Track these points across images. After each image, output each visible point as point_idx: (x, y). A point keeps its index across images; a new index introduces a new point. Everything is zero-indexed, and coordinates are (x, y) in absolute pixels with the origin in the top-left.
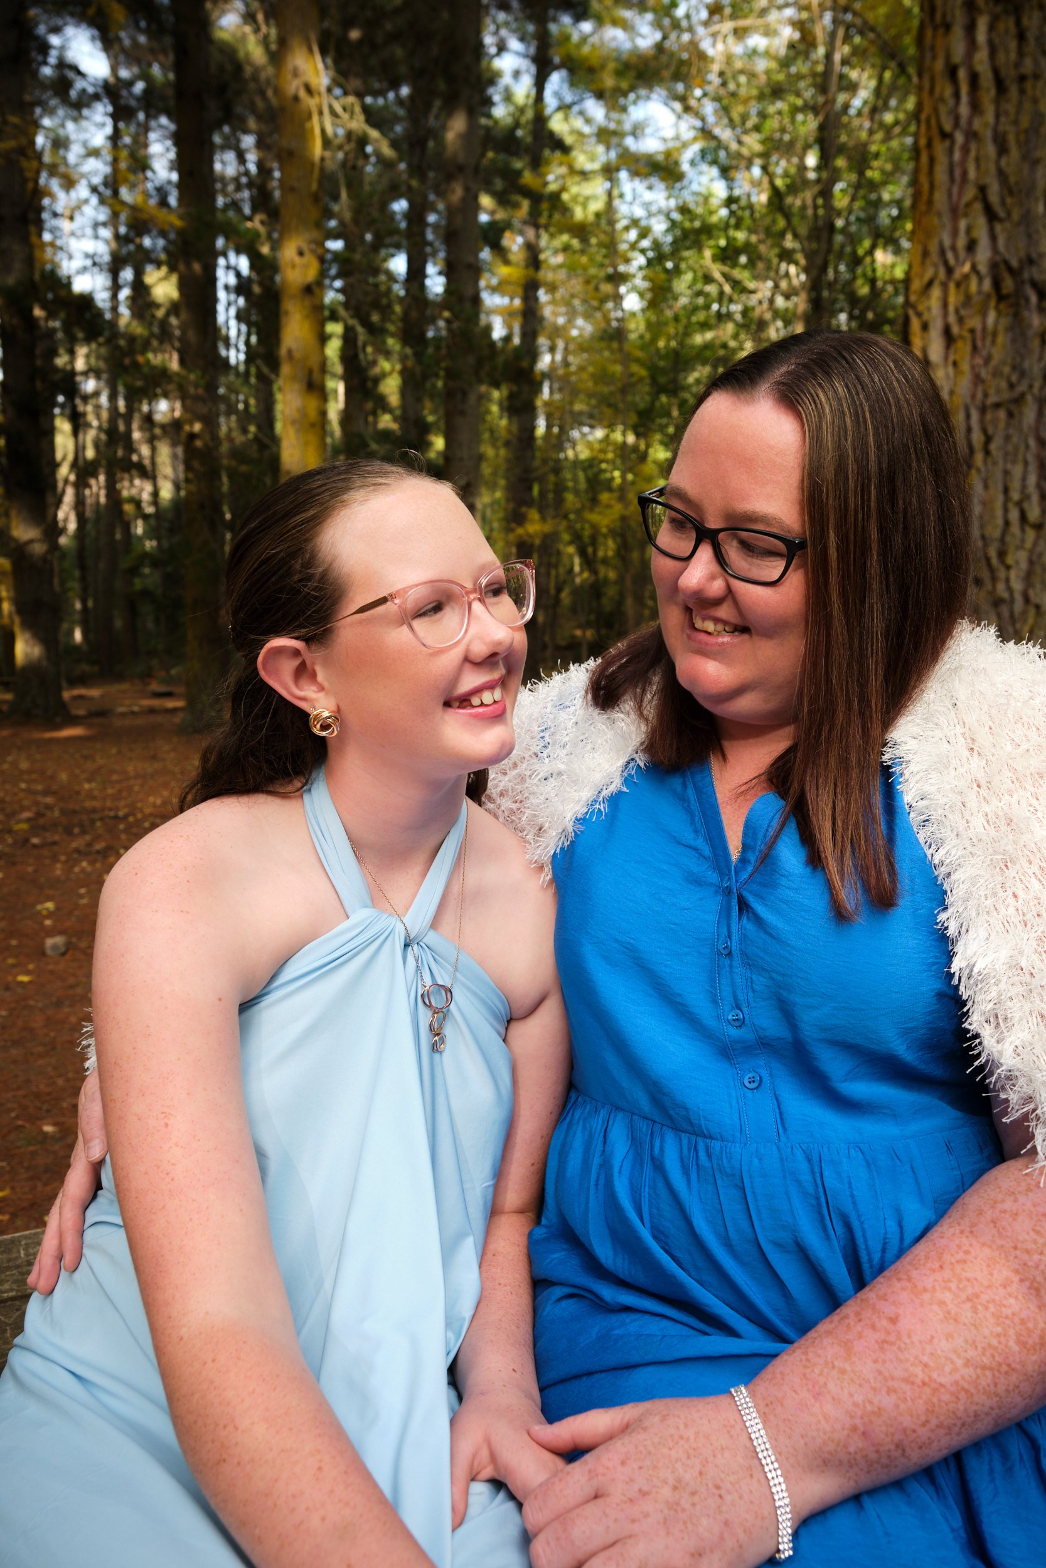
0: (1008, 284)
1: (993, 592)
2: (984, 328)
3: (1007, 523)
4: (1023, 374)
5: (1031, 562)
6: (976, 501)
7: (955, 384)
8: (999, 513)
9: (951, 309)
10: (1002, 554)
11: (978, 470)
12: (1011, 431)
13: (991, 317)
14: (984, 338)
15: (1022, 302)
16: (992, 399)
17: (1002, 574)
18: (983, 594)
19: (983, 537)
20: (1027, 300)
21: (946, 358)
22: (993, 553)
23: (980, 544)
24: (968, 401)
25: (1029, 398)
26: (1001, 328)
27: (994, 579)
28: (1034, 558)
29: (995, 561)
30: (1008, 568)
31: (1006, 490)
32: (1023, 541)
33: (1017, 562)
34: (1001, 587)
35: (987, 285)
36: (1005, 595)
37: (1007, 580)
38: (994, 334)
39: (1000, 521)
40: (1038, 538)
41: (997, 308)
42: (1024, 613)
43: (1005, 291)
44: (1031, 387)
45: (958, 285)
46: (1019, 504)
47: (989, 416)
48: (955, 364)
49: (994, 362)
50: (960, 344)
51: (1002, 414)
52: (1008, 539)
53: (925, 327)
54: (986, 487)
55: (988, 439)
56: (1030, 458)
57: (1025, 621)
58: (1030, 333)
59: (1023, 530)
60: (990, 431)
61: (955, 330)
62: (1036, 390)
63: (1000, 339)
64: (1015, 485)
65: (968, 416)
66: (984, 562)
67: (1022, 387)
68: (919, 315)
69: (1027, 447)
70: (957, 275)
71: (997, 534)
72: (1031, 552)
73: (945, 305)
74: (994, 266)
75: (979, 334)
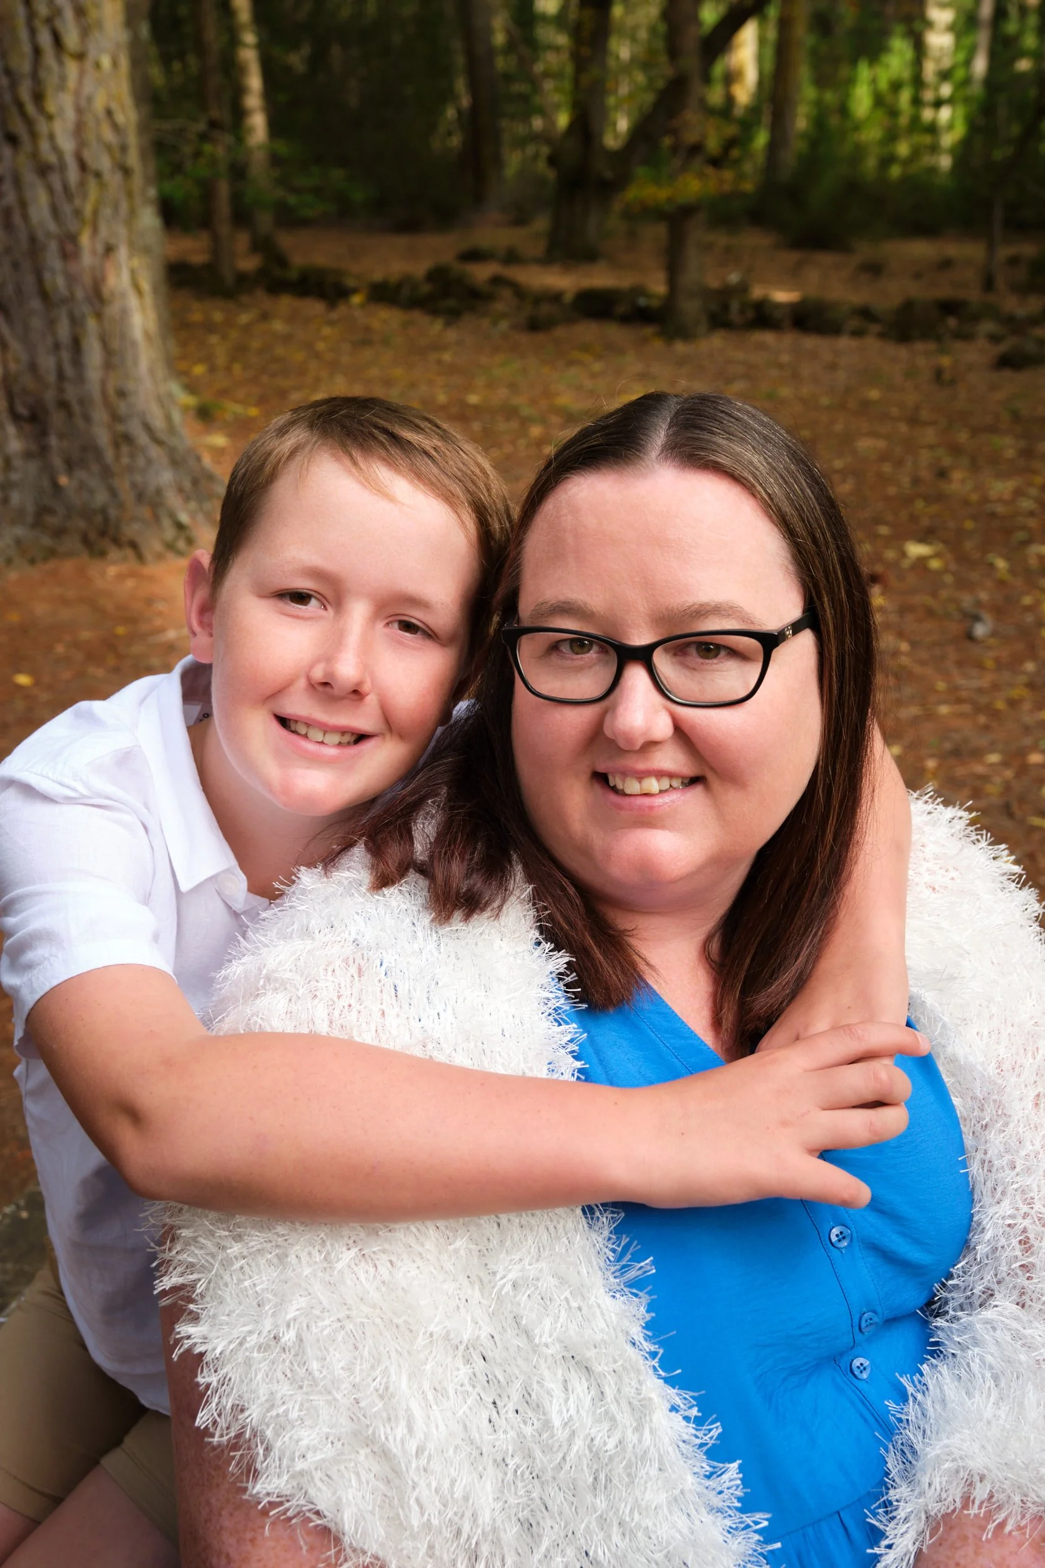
1: (35, 155)
3: (37, 51)
5: (79, 110)
8: (24, 34)
10: (39, 97)
17: (42, 126)
18: (22, 158)
19: (8, 72)
22: (25, 94)
23: (5, 81)
27: (34, 135)
28: (83, 103)
29: (30, 108)
31: (28, 1)
32: (63, 78)
33: (62, 110)
34: (44, 146)
36: (52, 159)
37: (52, 137)
39: (27, 48)
40: (82, 73)
42: (82, 184)
46: (49, 21)
52: (43, 74)
57: (85, 196)
59: (61, 62)
66: (13, 109)
71: (26, 67)
72: (77, 93)
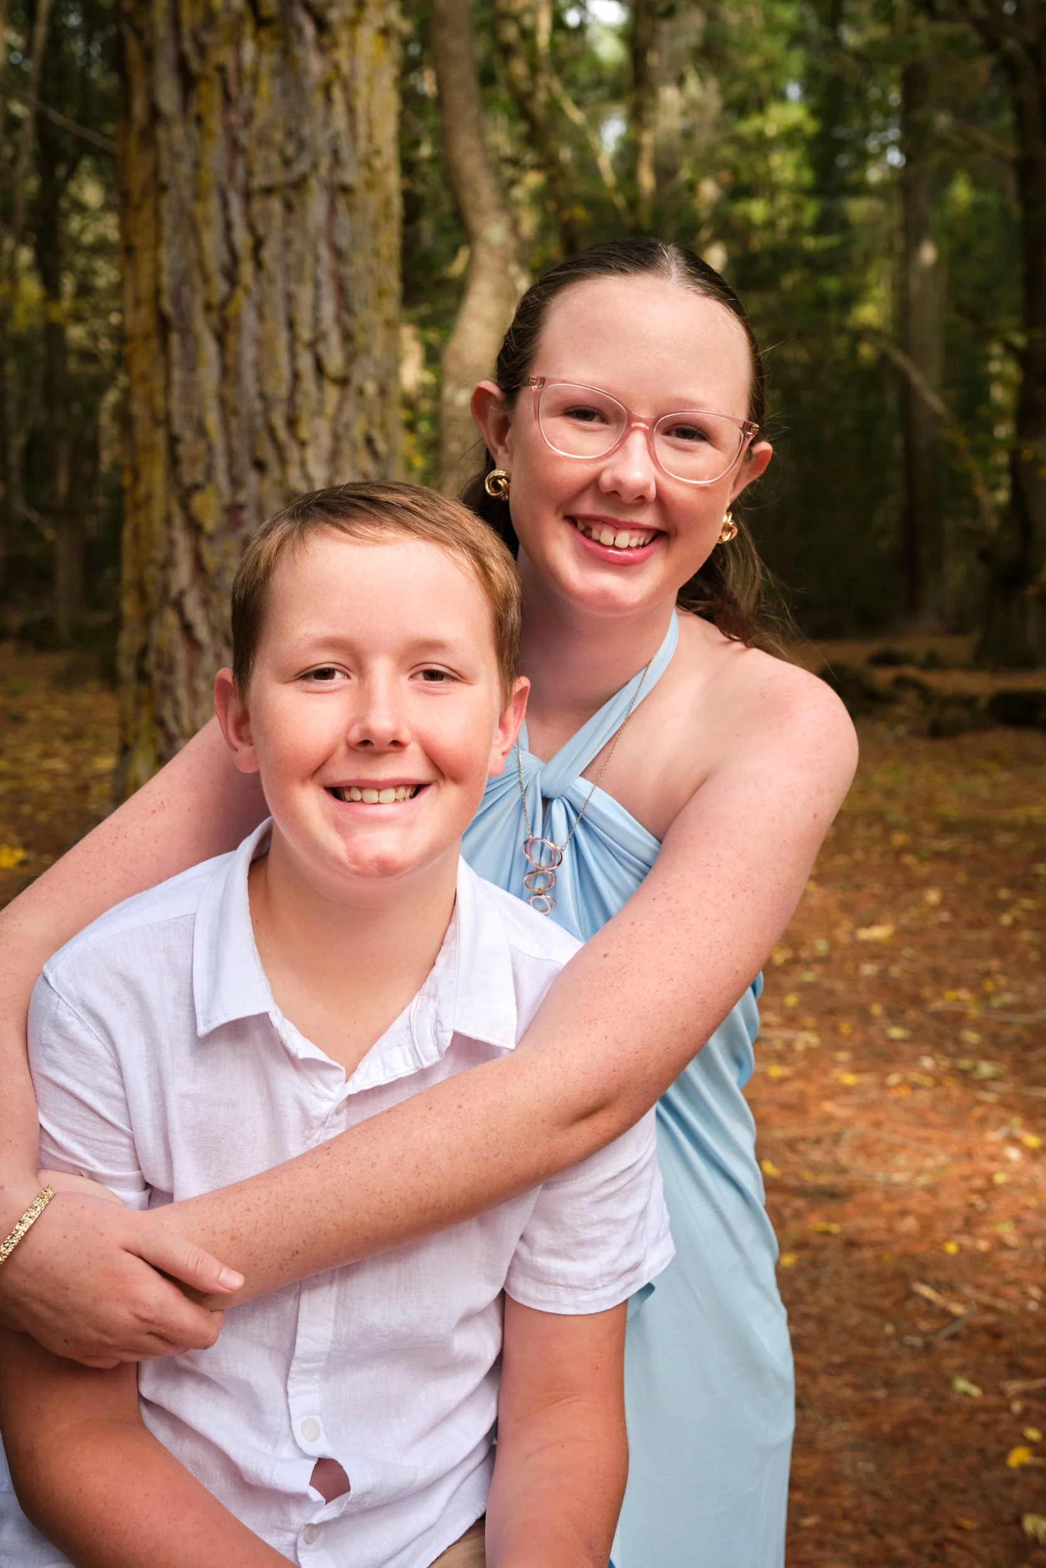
0: (270, 4)
1: (282, 482)
2: (239, 68)
3: (296, 376)
4: (302, 146)
5: (335, 436)
6: (247, 337)
7: (201, 151)
8: (283, 358)
9: (186, 30)
10: (292, 423)
11: (247, 291)
12: (291, 233)
13: (249, 49)
14: (240, 81)
15: (293, 32)
16: (257, 183)
17: (293, 453)
18: (268, 485)
19: (262, 396)
20: (300, 30)
21: (186, 110)
22: (278, 420)
23: (258, 405)
24: (224, 178)
25: (314, 181)
26: (264, 69)
27: (283, 461)
28: (341, 429)
29: (282, 433)
30: (303, 444)
31: (291, 325)
32: (321, 403)
33: (316, 436)
34: (294, 473)
36: (301, 487)
37: (303, 465)
38: (256, 79)
39: (285, 372)
40: (342, 399)
41: (256, 36)
43: (265, 14)
44: (315, 166)
46: (311, 346)
47: (257, 206)
48: (198, 119)
49: (258, 123)
50: (203, 88)
51: (276, 205)
52: (300, 399)
53: (148, 54)
54: (261, 317)
55: (258, 243)
56: (323, 276)
58: (309, 83)
59: (320, 387)
60: (261, 229)
61: (195, 64)
62: (323, 172)
63: (265, 87)
64: (304, 316)
65: (225, 204)
66: (264, 436)
67: (302, 166)
69: (317, 259)
71: (283, 390)
72: (334, 420)
75: (231, 76)
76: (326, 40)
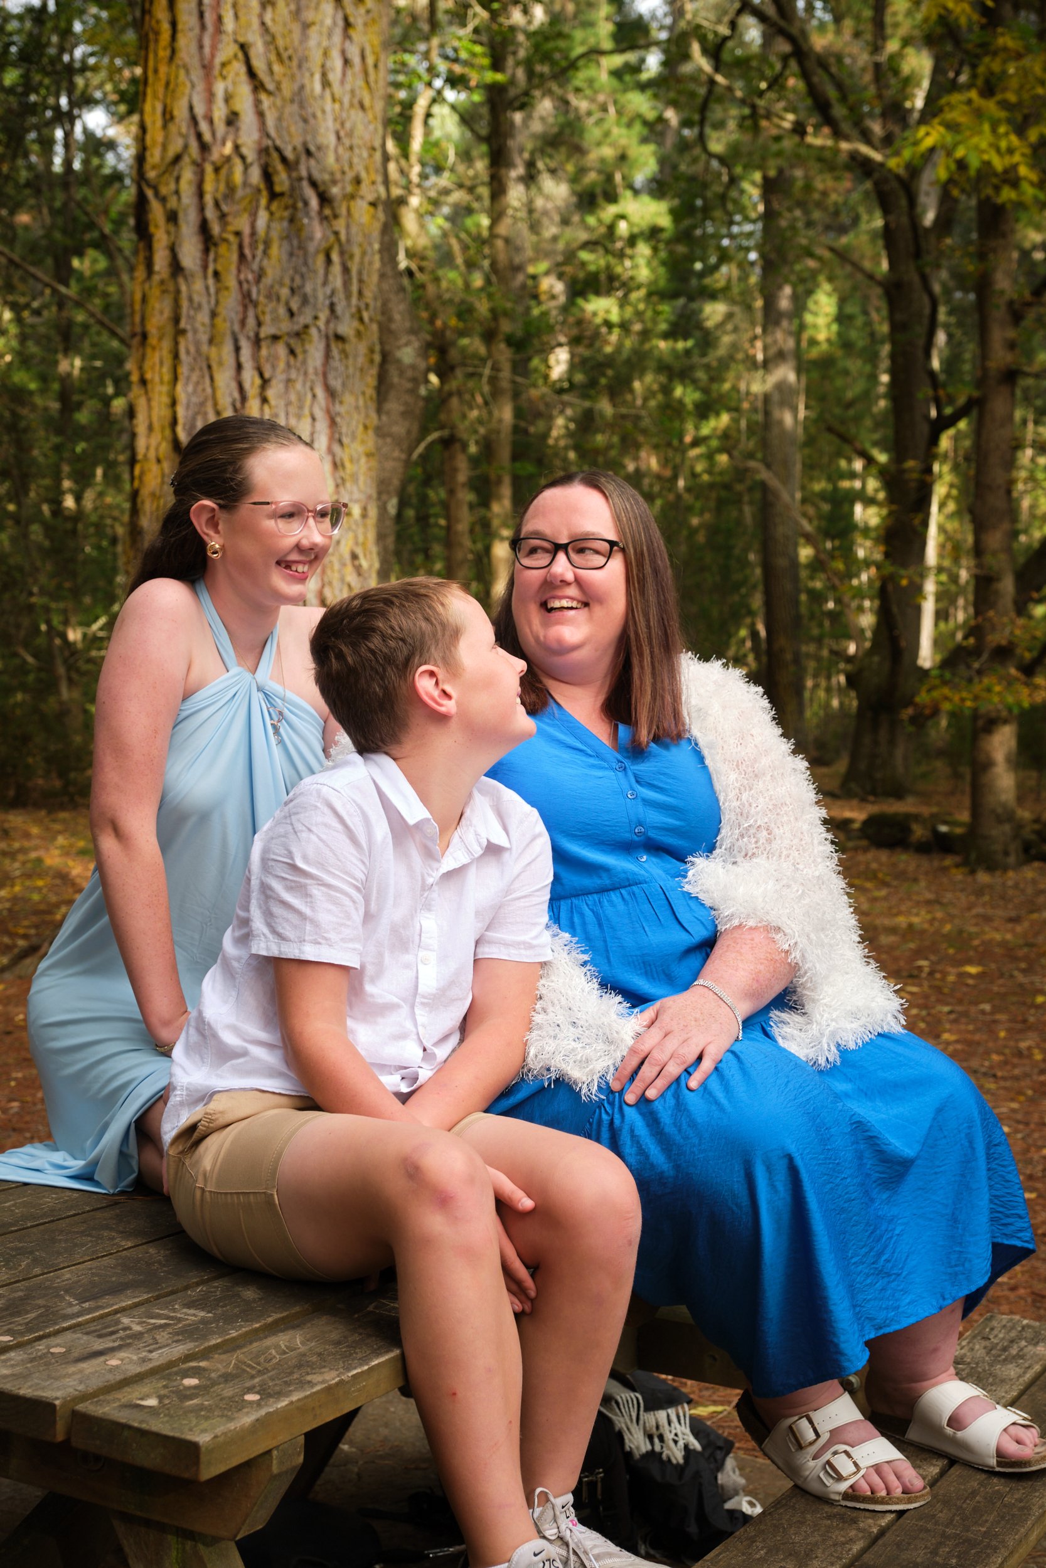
0: (282, 181)
2: (253, 233)
4: (305, 301)
7: (217, 302)
9: (208, 199)
12: (293, 375)
13: (263, 218)
14: (254, 245)
15: (300, 205)
16: (266, 331)
20: (306, 203)
21: (205, 267)
24: (237, 328)
25: (313, 331)
26: (275, 235)
35: (255, 175)
38: (267, 244)
41: (268, 208)
43: (278, 189)
44: (316, 318)
45: (217, 170)
47: (264, 352)
48: (216, 274)
49: (267, 281)
50: (223, 249)
51: (281, 350)
53: (172, 217)
55: (265, 383)
56: (319, 414)
58: (312, 247)
60: (267, 372)
61: (216, 229)
62: (321, 324)
63: (274, 251)
65: (237, 349)
67: (304, 319)
68: (163, 200)
69: (314, 399)
70: (215, 155)
73: (200, 194)
74: (264, 151)
75: (247, 241)
76: (327, 212)
